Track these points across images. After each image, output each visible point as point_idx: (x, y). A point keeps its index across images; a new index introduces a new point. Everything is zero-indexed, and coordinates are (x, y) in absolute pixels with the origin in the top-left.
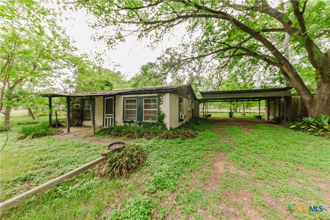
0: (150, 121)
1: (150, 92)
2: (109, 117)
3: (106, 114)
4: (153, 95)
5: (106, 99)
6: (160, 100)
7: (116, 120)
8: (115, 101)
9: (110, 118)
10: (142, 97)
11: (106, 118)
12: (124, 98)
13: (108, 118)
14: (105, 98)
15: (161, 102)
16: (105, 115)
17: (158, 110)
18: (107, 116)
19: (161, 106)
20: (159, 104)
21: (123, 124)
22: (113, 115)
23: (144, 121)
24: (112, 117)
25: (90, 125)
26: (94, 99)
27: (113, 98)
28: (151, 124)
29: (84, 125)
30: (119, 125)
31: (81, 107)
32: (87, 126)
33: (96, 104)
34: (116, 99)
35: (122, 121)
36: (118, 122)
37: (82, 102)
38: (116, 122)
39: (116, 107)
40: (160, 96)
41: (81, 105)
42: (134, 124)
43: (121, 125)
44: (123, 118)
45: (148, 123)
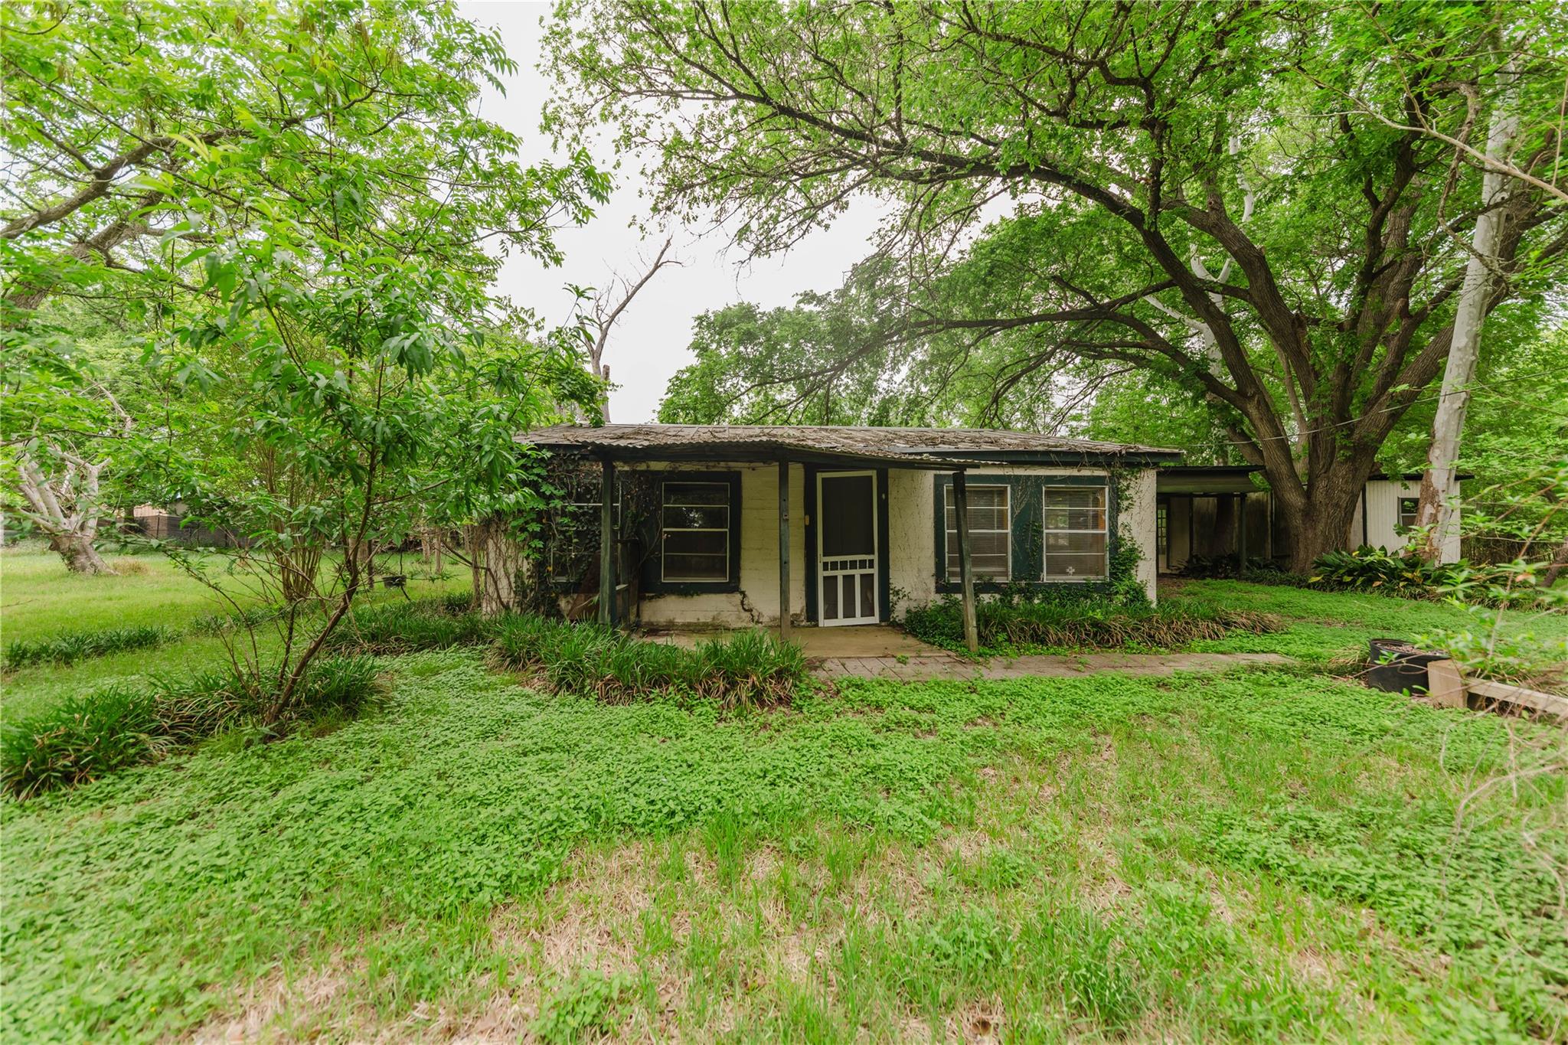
0: (1072, 578)
2: (849, 572)
3: (825, 554)
4: (1086, 472)
6: (1117, 495)
7: (896, 581)
8: (883, 488)
9: (857, 573)
10: (1038, 477)
11: (830, 573)
12: (936, 476)
13: (840, 574)
14: (820, 476)
15: (1126, 503)
16: (821, 559)
17: (1113, 533)
18: (834, 566)
19: (1123, 518)
20: (1116, 509)
21: (939, 600)
22: (875, 557)
23: (1046, 578)
24: (867, 571)
25: (709, 620)
26: (738, 475)
27: (871, 478)
28: (1084, 591)
29: (653, 620)
30: (913, 605)
31: (636, 516)
32: (684, 625)
33: (746, 503)
34: (890, 481)
35: (932, 586)
36: (907, 590)
37: (641, 488)
38: (897, 593)
39: (891, 521)
40: (1121, 476)
41: (633, 508)
42: (998, 596)
43: (922, 605)
44: (933, 571)
45: (1069, 586)
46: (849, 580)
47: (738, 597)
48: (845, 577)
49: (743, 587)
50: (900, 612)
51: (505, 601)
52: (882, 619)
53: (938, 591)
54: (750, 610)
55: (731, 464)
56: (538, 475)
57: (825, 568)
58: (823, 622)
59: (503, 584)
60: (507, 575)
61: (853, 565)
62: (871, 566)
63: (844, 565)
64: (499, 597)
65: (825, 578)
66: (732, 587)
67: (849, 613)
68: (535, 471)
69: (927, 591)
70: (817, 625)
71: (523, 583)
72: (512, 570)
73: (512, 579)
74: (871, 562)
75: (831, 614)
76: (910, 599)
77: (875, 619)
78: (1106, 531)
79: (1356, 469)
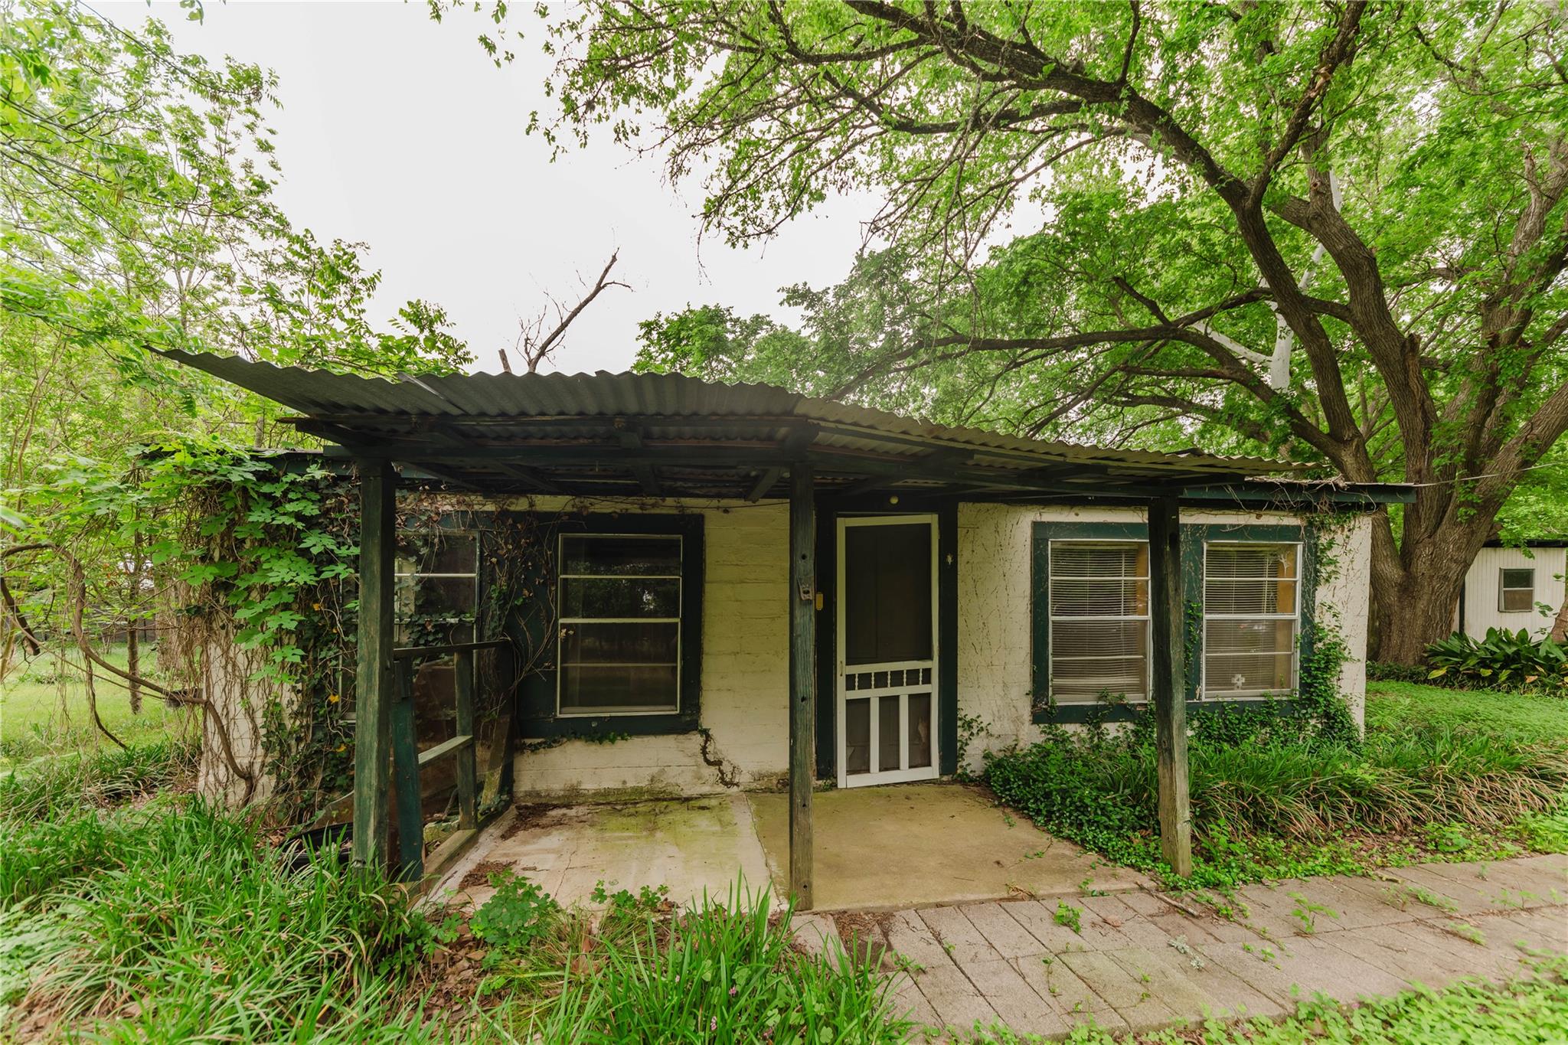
0: (1243, 693)
1: (1252, 496)
2: (889, 691)
3: (850, 661)
4: (1269, 519)
5: (849, 530)
6: (1315, 557)
7: (969, 706)
8: (950, 545)
9: (904, 692)
11: (858, 694)
12: (1037, 526)
13: (874, 694)
14: (842, 524)
16: (843, 670)
17: (1307, 620)
18: (865, 681)
19: (1322, 594)
20: (1313, 580)
21: (1031, 736)
22: (934, 665)
23: (1205, 694)
24: (920, 689)
25: (644, 784)
26: (699, 520)
27: (928, 526)
28: (1262, 713)
29: (541, 786)
30: (996, 747)
31: (505, 598)
32: (597, 794)
33: (711, 573)
34: (961, 533)
35: (1026, 713)
36: (985, 720)
37: (517, 546)
38: (969, 725)
39: (962, 602)
40: (1323, 526)
41: (502, 581)
42: (1130, 726)
43: (1010, 742)
44: (1028, 686)
45: (1240, 707)
46: (889, 705)
47: (697, 740)
48: (883, 700)
49: (707, 720)
50: (973, 760)
51: (242, 761)
52: (944, 771)
53: (1036, 719)
54: (718, 763)
55: (687, 501)
56: (299, 516)
57: (850, 686)
58: (846, 780)
59: (241, 730)
60: (250, 713)
61: (897, 678)
62: (927, 680)
63: (881, 680)
64: (231, 758)
65: (849, 702)
66: (687, 722)
67: (890, 763)
68: (290, 507)
69: (1017, 720)
70: (834, 786)
71: (281, 726)
72: (256, 700)
73: (260, 721)
74: (927, 672)
75: (860, 765)
76: (989, 735)
77: (933, 772)
78: (1297, 615)
79: (1473, 532)
